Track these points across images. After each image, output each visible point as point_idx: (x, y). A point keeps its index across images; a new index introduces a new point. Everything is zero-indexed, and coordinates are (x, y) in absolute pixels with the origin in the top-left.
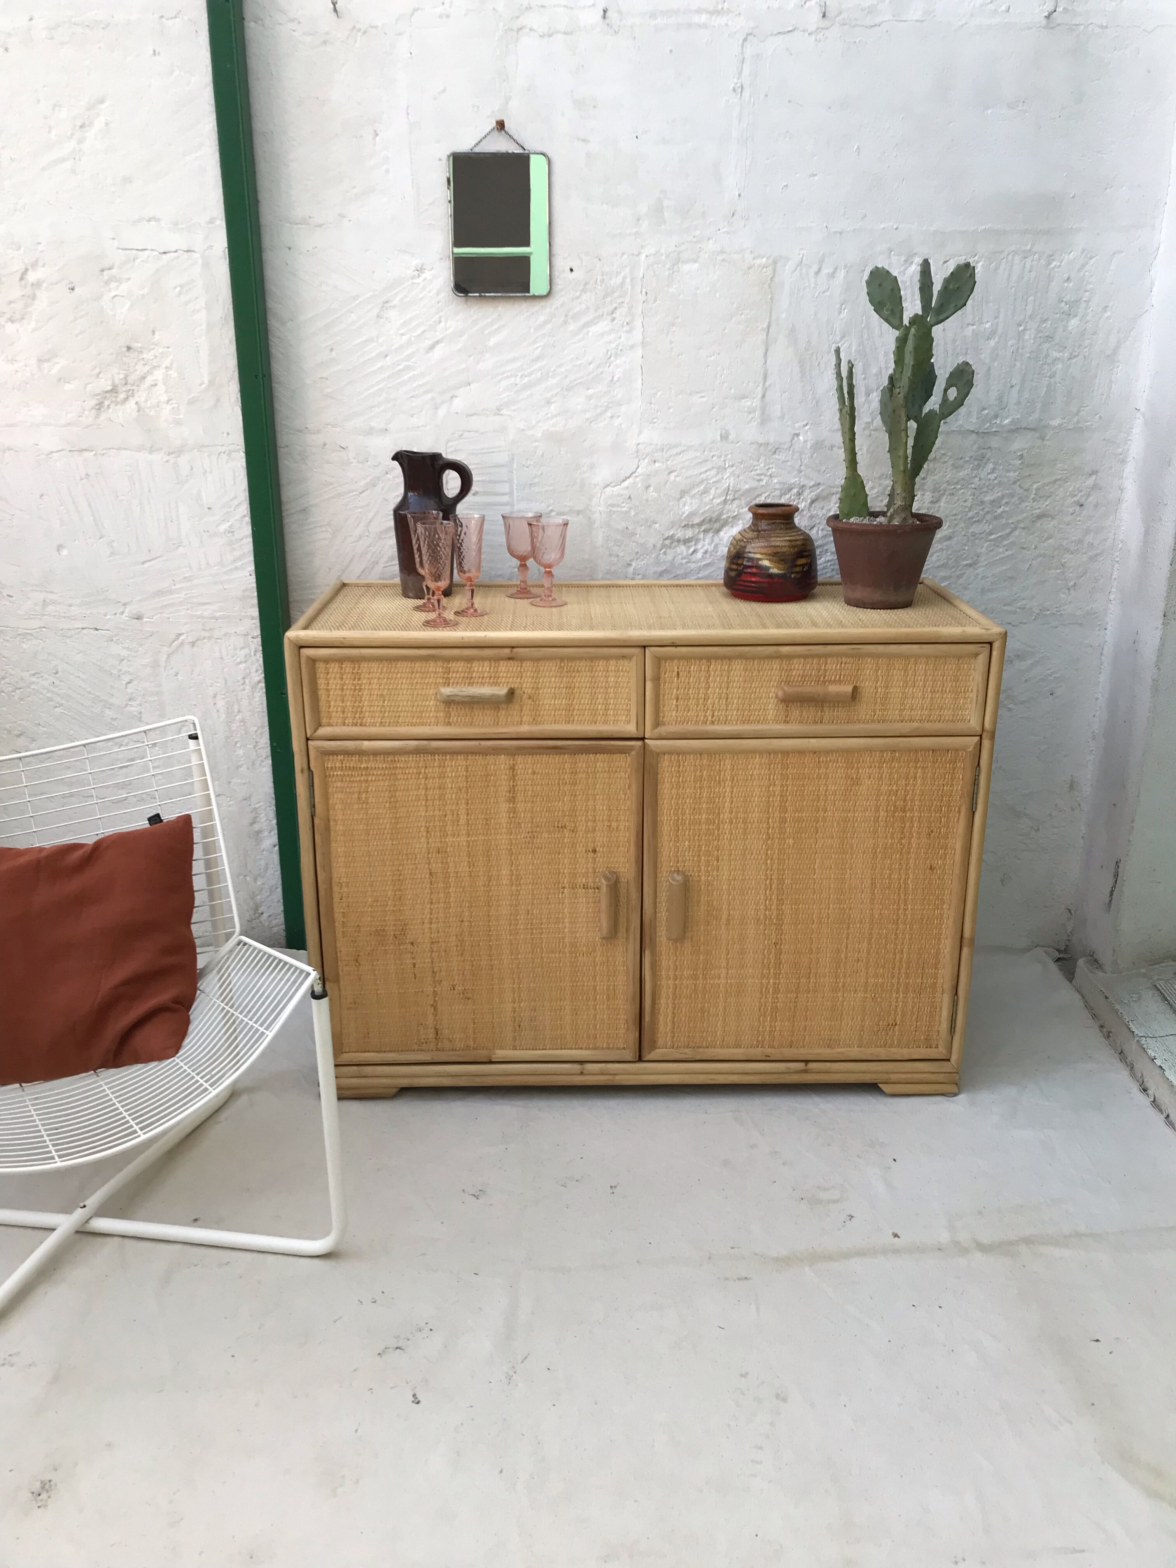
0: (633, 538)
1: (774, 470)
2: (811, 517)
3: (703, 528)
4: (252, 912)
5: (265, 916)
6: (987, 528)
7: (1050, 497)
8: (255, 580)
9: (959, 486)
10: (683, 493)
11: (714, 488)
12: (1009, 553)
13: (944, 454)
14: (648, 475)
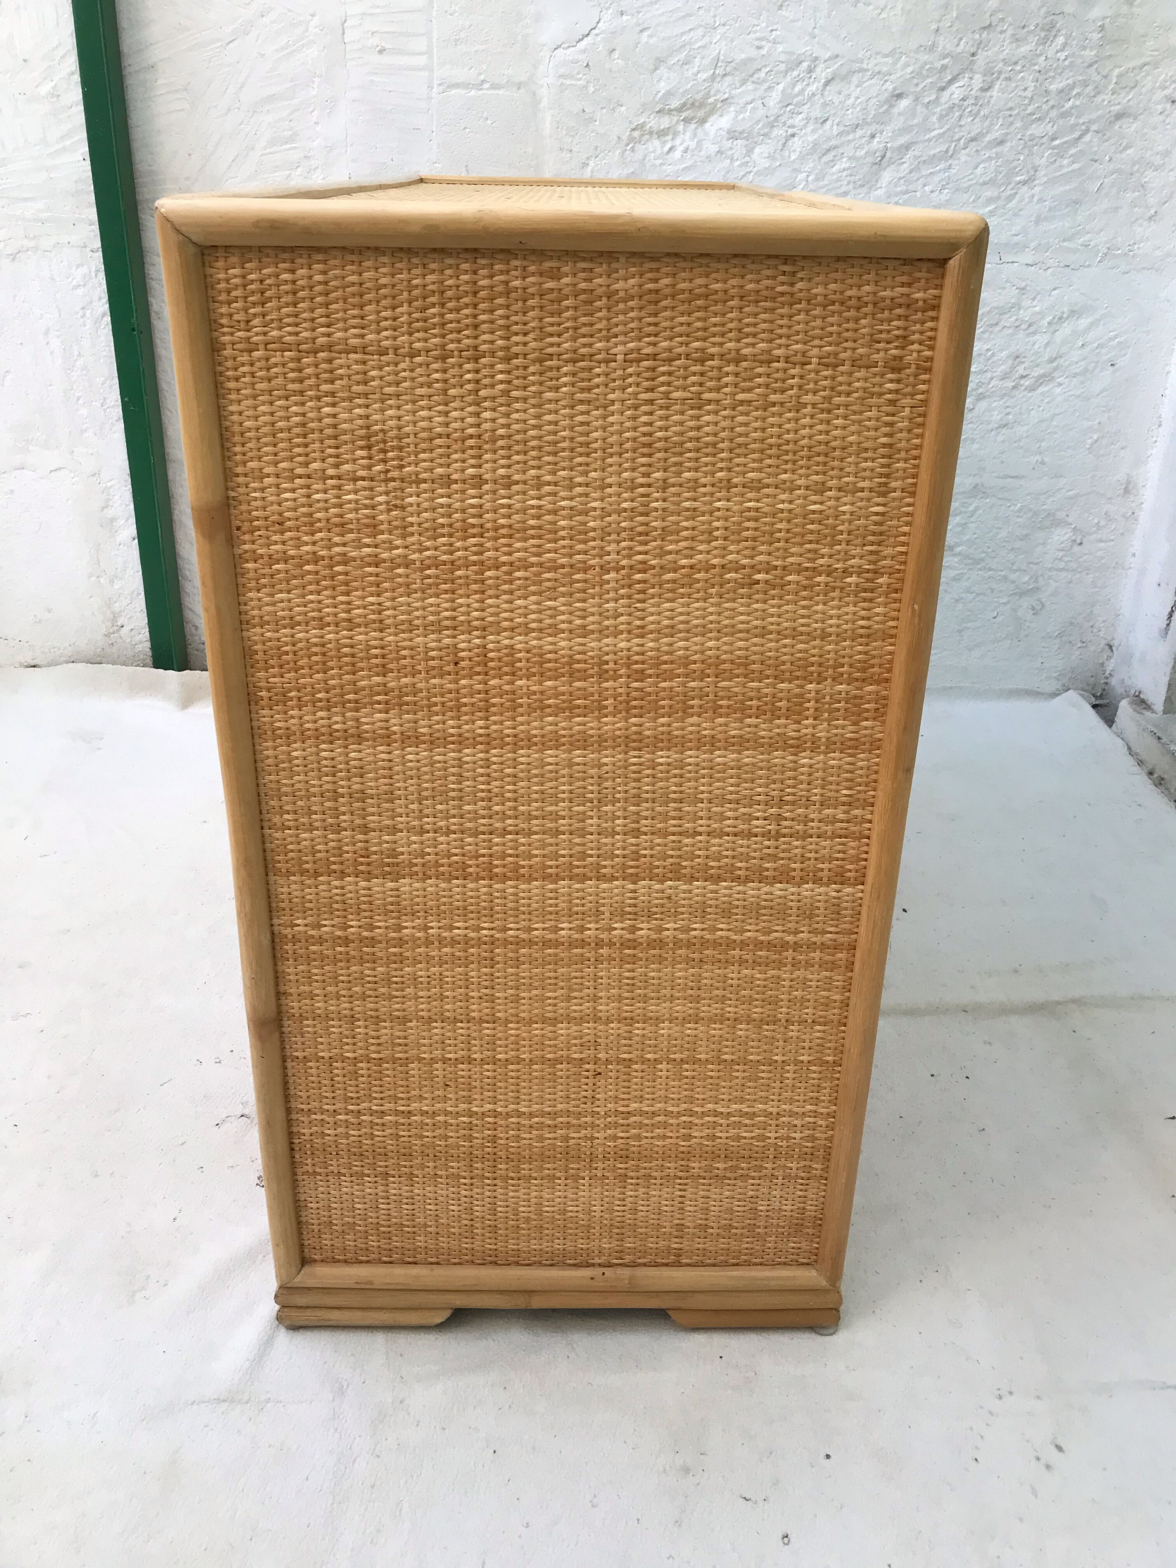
0: (591, 127)
1: (778, 33)
2: (825, 104)
3: (684, 115)
4: (109, 624)
5: (124, 631)
6: (1050, 129)
7: (1134, 87)
8: (90, 168)
9: (1018, 68)
10: (659, 62)
11: (699, 56)
12: (1076, 166)
13: (1002, 20)
14: (612, 33)
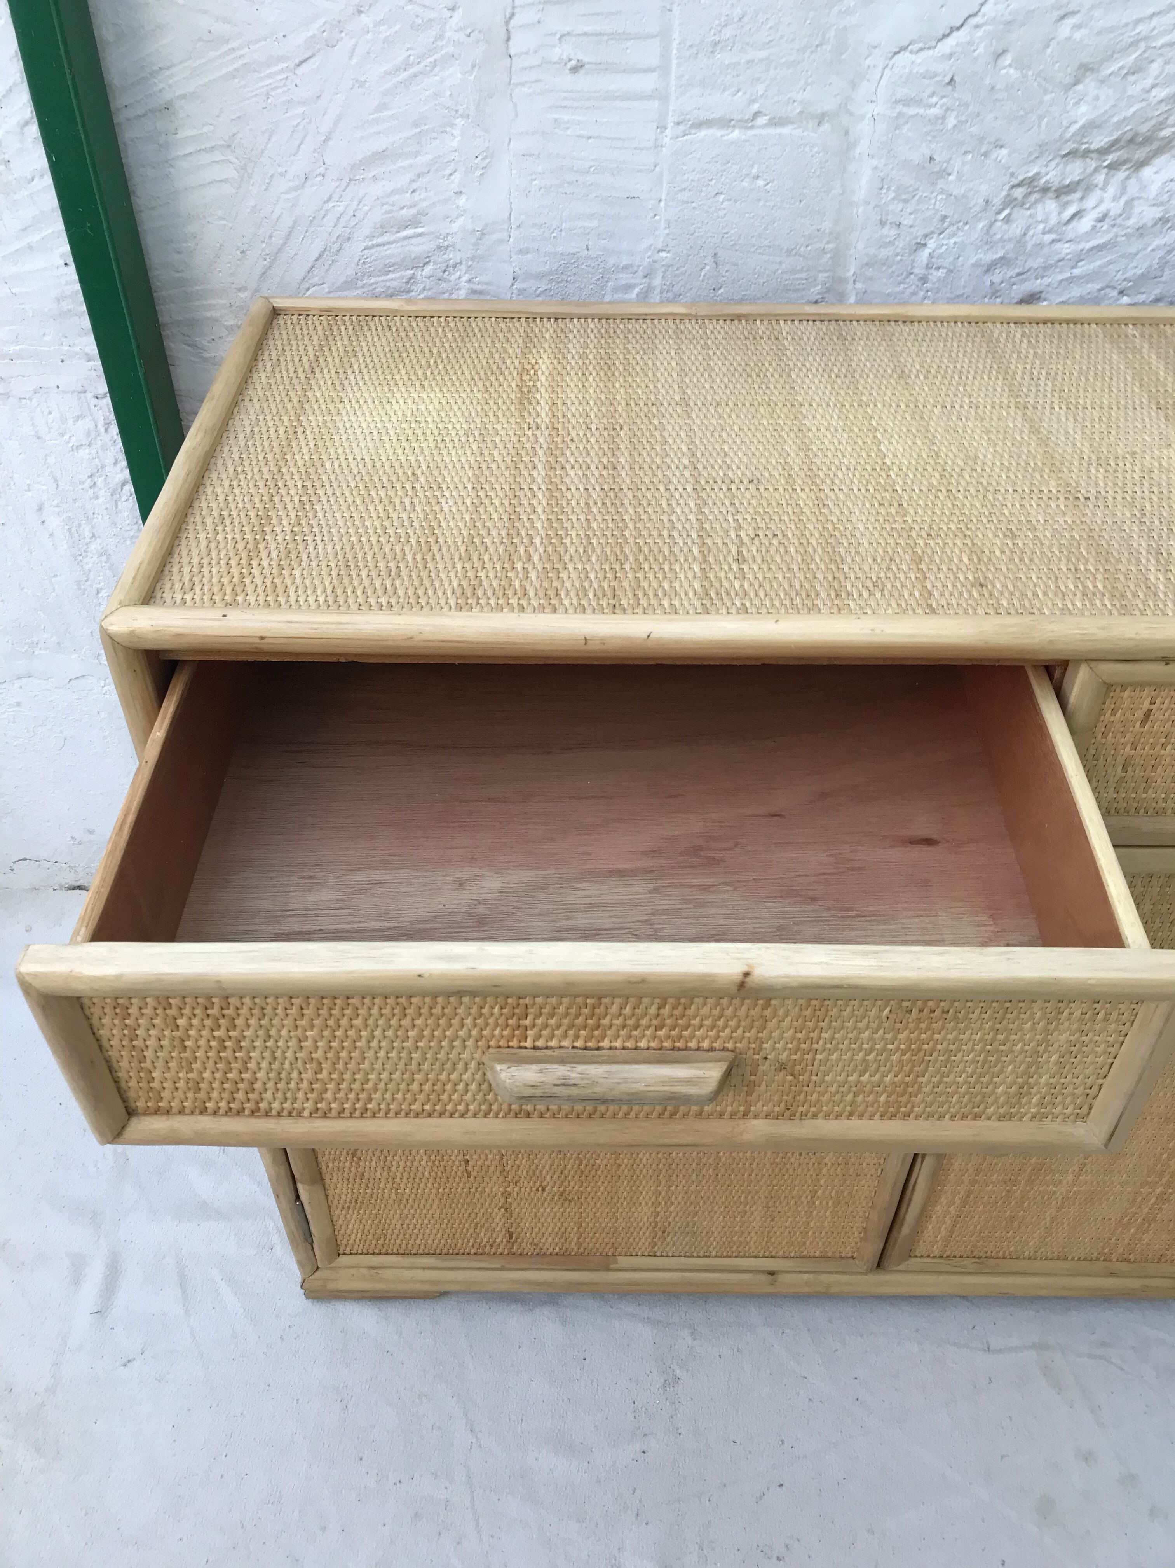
0: (941, 184)
3: (1110, 158)
8: (76, 277)
11: (1160, 60)
14: (1004, 23)
